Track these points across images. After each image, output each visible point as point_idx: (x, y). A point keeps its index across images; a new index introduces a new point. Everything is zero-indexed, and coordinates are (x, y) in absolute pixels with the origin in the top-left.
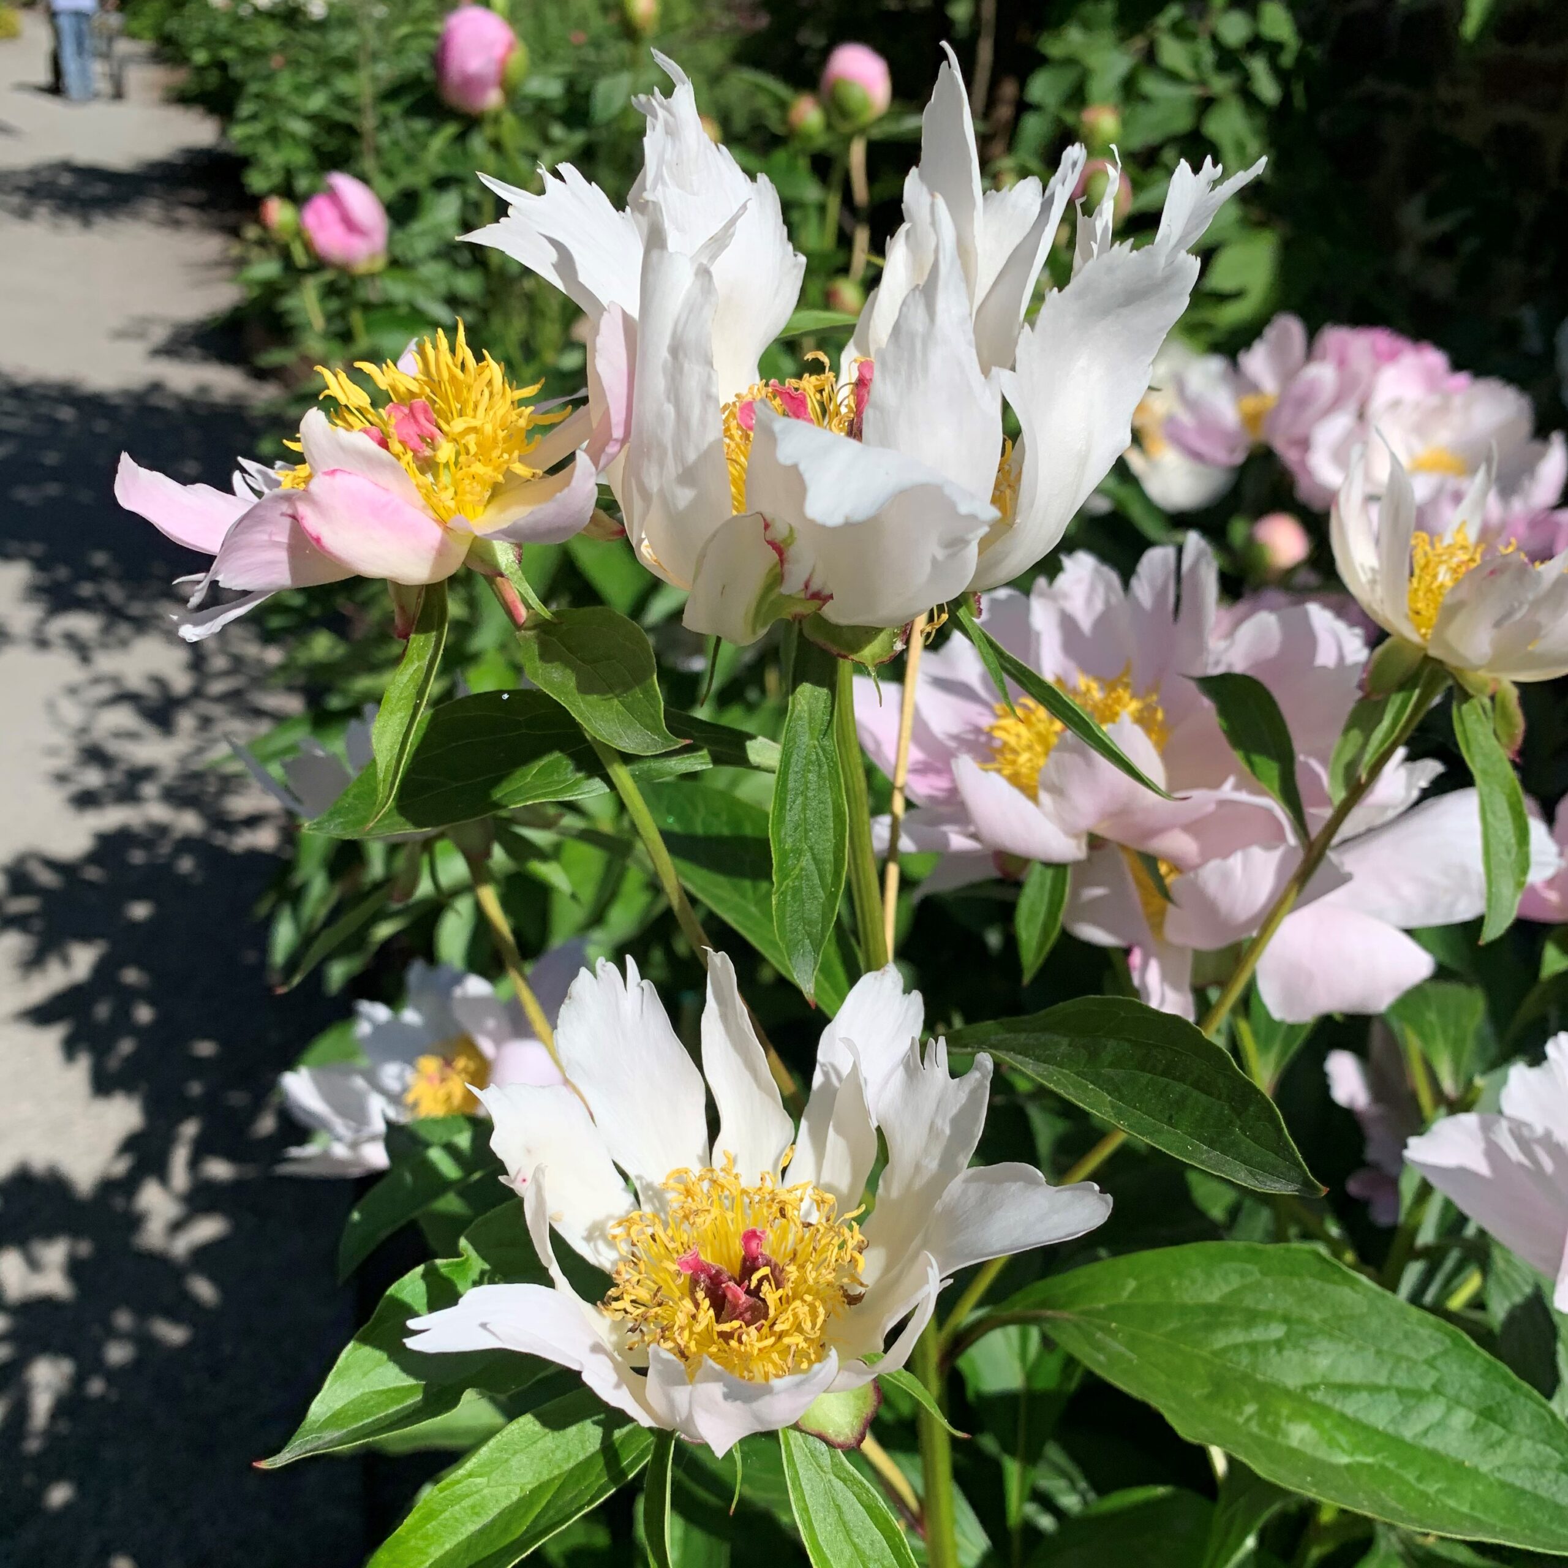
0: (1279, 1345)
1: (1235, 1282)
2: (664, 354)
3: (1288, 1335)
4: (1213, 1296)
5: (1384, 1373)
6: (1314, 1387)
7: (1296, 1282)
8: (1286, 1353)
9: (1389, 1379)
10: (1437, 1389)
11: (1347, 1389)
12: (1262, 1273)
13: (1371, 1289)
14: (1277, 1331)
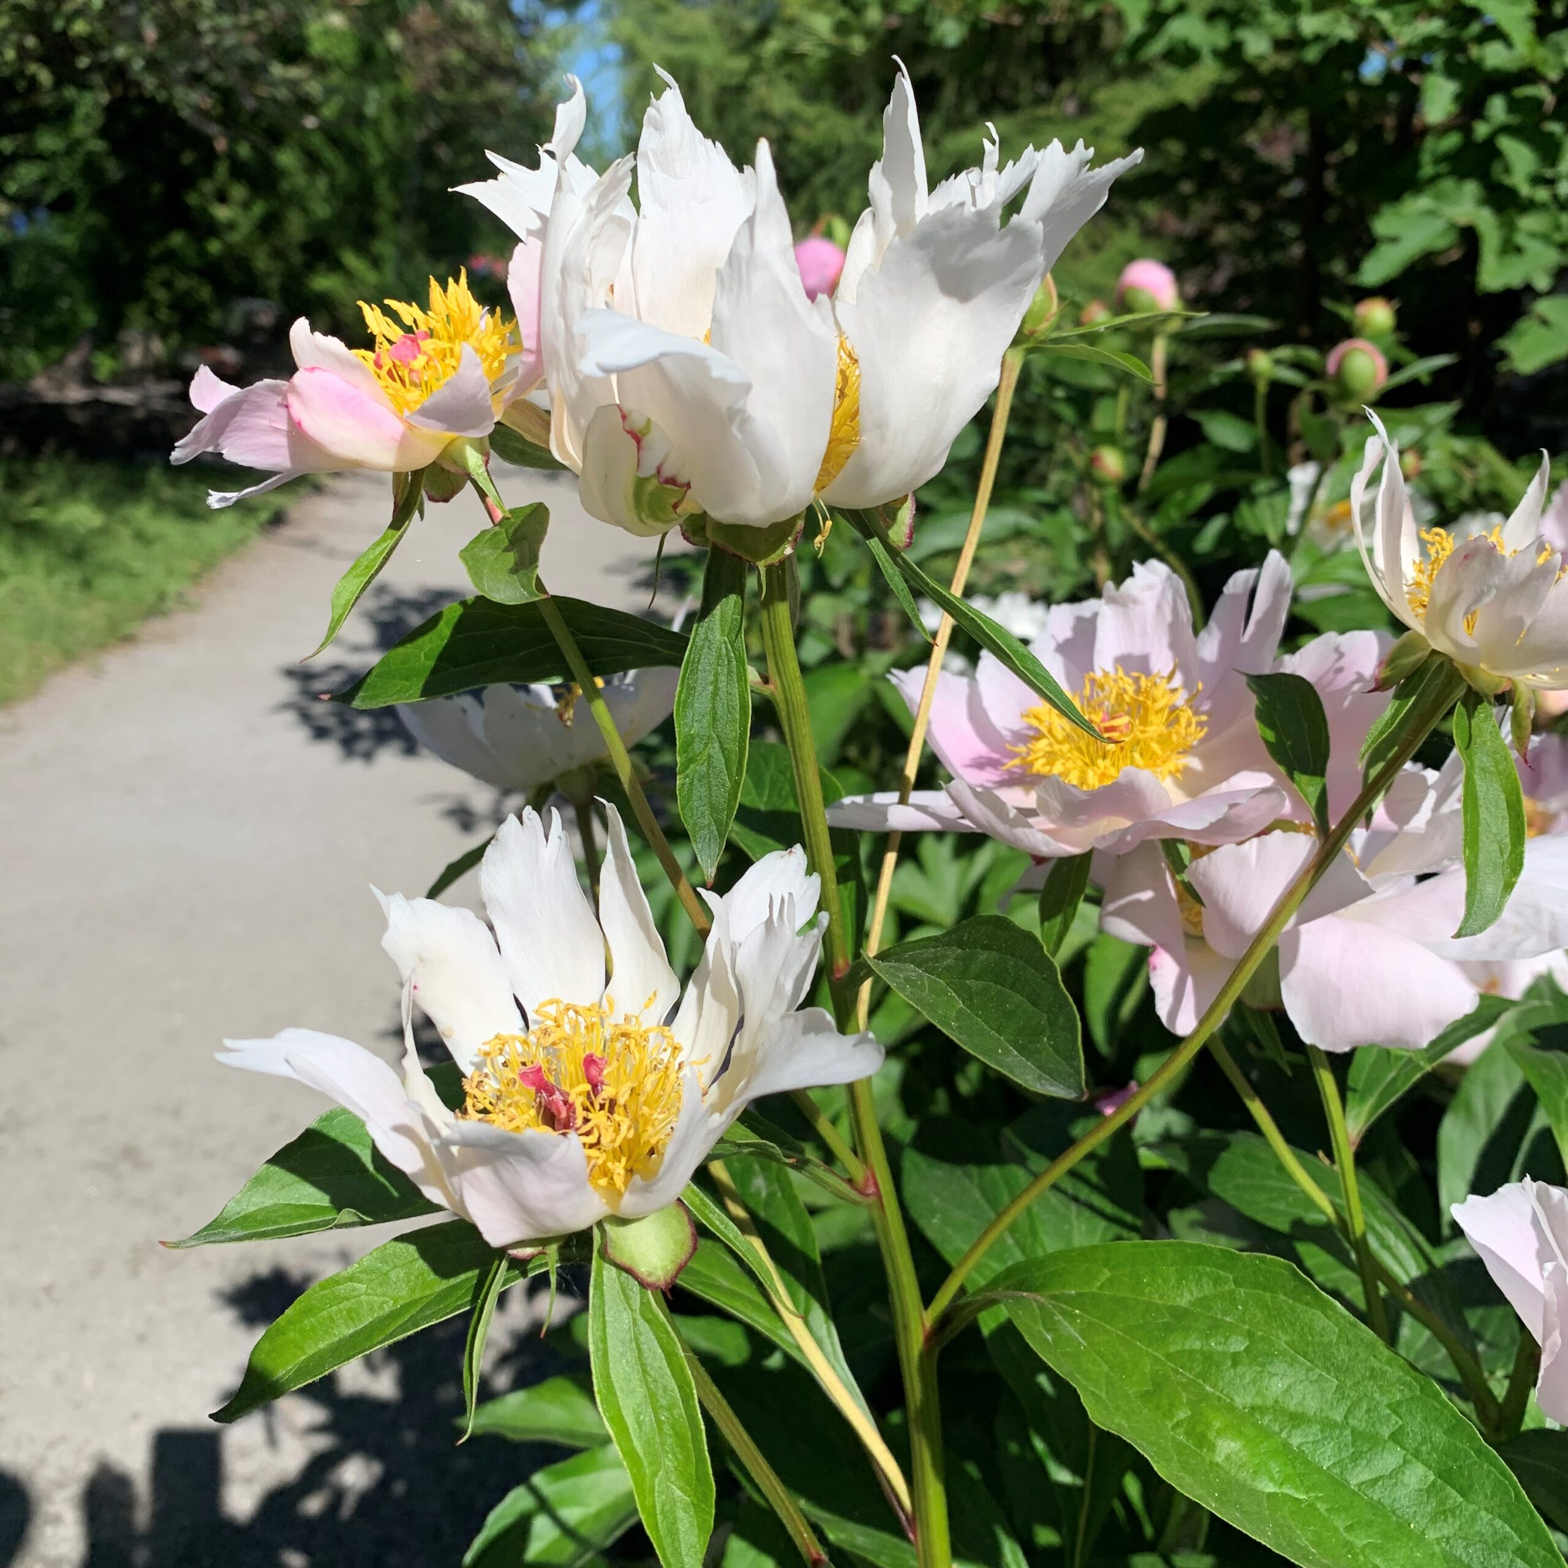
0: (1235, 1359)
1: (1208, 1289)
2: (557, 276)
3: (1247, 1350)
4: (1184, 1299)
5: (1343, 1409)
6: (1262, 1410)
7: (1268, 1296)
8: (1240, 1369)
9: (1346, 1417)
10: (1396, 1437)
11: (1297, 1419)
12: (1235, 1281)
13: (1344, 1317)
14: (1238, 1345)
